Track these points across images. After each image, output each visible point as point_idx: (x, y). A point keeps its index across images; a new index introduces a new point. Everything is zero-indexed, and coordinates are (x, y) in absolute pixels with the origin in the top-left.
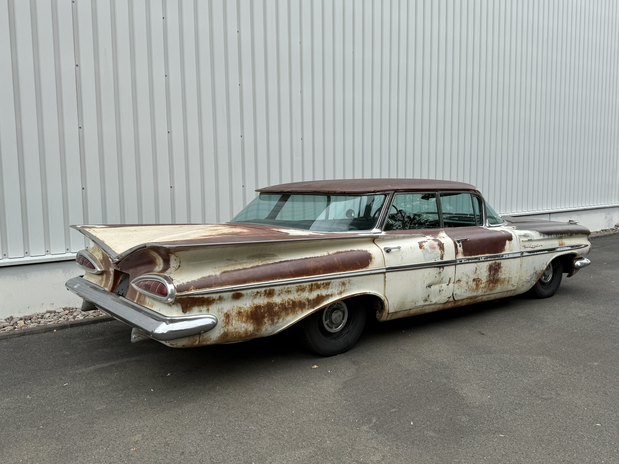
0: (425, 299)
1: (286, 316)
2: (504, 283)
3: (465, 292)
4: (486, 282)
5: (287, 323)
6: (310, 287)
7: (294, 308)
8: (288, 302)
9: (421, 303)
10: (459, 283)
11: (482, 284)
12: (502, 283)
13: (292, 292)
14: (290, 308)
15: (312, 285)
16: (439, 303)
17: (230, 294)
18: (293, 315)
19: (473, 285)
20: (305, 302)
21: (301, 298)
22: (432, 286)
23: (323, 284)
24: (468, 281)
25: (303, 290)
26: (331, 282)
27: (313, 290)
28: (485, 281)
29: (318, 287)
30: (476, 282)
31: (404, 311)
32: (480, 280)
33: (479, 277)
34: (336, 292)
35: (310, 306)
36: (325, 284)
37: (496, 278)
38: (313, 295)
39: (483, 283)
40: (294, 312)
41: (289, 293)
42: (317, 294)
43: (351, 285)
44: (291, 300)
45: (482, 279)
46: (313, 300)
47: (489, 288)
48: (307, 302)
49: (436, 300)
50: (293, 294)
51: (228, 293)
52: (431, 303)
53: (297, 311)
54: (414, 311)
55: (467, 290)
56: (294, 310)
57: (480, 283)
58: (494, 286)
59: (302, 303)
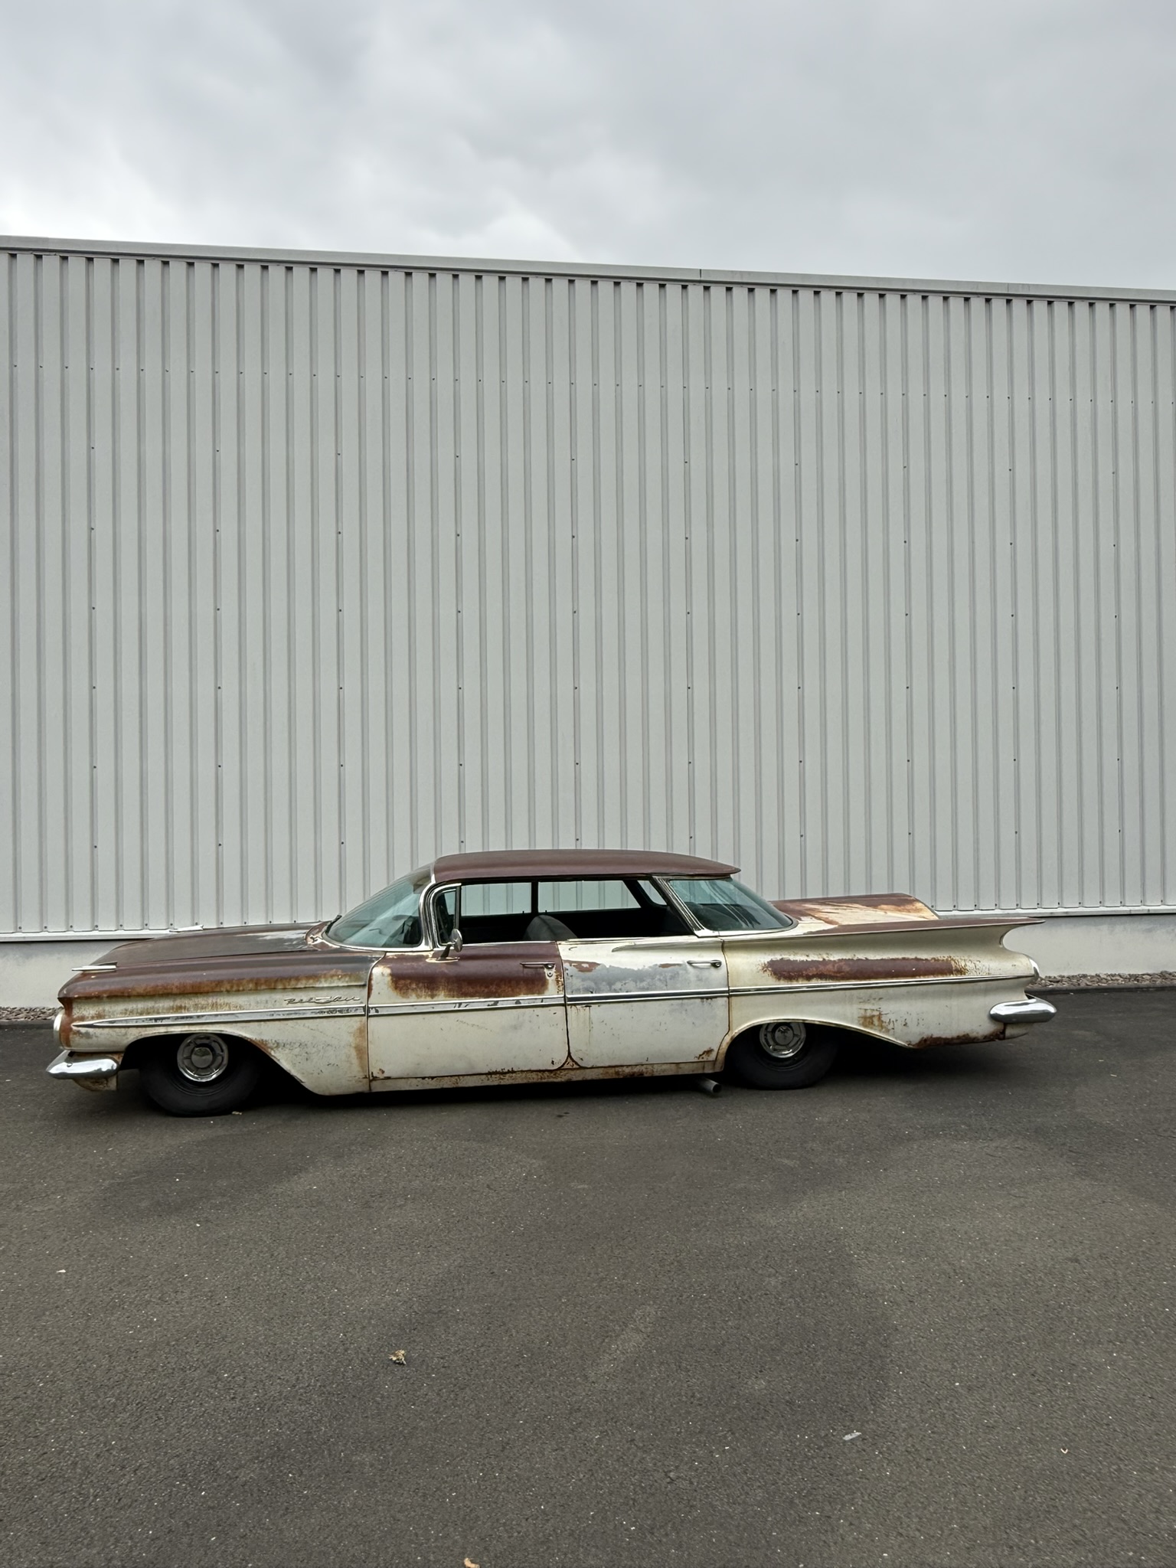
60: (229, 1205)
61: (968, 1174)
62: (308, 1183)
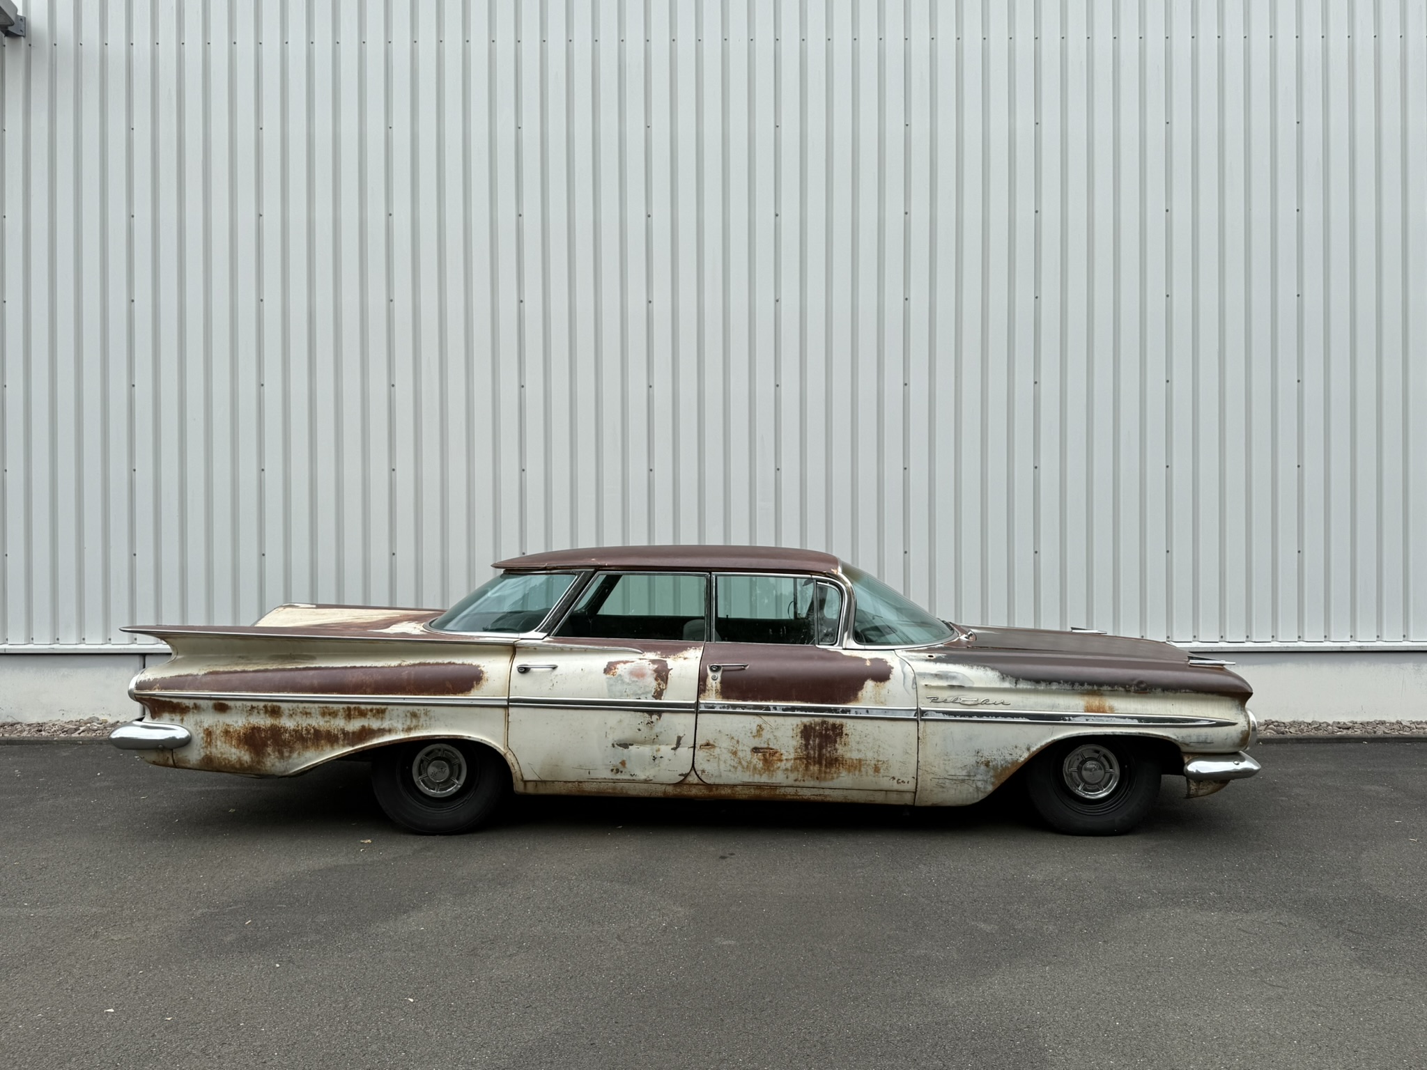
0: (615, 768)
1: (303, 750)
2: (860, 770)
3: (730, 771)
4: (795, 759)
5: (307, 761)
6: (347, 713)
7: (318, 740)
8: (306, 730)
9: (606, 774)
10: (708, 749)
11: (785, 762)
12: (852, 769)
13: (313, 715)
14: (310, 739)
15: (349, 709)
16: (655, 780)
17: (211, 703)
18: (315, 750)
19: (757, 760)
20: (337, 734)
21: (330, 726)
22: (632, 745)
23: (371, 710)
24: (734, 749)
25: (334, 714)
26: (387, 708)
27: (354, 718)
28: (792, 756)
29: (362, 714)
30: (764, 755)
31: (565, 782)
32: (776, 752)
33: (770, 746)
34: (400, 726)
35: (346, 742)
36: (374, 711)
37: (828, 755)
38: (355, 725)
39: (786, 760)
40: (317, 745)
41: (308, 716)
42: (361, 724)
43: (430, 719)
44: (313, 728)
45: (783, 751)
46: (354, 733)
47: (809, 773)
48: (342, 735)
49: (647, 775)
50: (315, 718)
51: (206, 701)
52: (634, 778)
53: (322, 746)
54: (592, 786)
55: (735, 768)
56: (317, 743)
57: (775, 758)
58: (825, 773)
59: (331, 735)
60: (321, 944)
61: (1211, 952)
62: (416, 922)
